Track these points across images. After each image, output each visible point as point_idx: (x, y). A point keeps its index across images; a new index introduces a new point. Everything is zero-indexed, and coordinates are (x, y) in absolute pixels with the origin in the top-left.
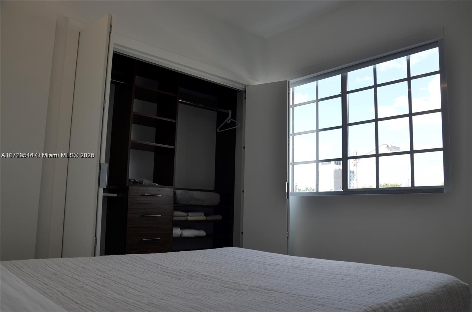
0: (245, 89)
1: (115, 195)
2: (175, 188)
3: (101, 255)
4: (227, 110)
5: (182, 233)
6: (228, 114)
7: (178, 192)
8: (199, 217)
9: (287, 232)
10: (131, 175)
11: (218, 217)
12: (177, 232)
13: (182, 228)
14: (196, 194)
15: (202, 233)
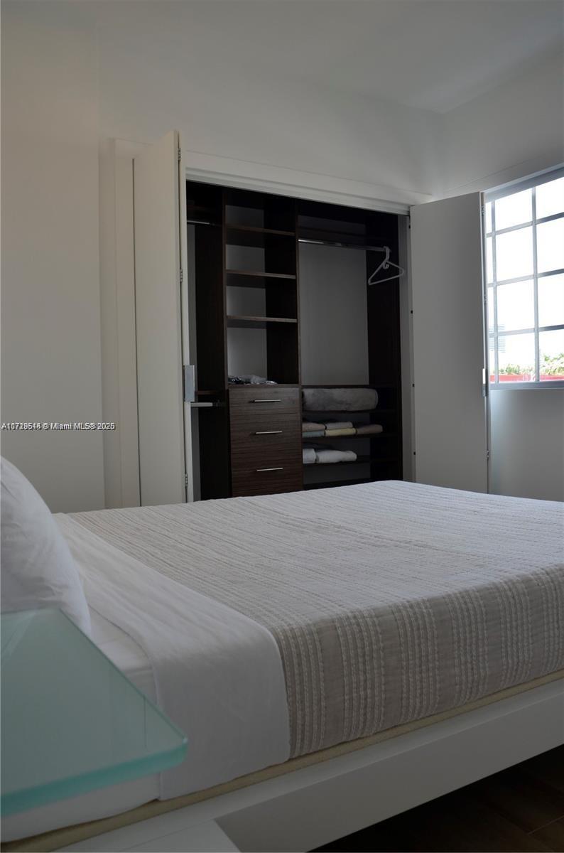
0: (409, 212)
1: (210, 404)
2: (303, 386)
3: (195, 500)
4: (382, 247)
5: (317, 457)
6: (384, 254)
7: (308, 392)
8: (345, 429)
9: (488, 450)
10: (232, 371)
11: (377, 428)
12: (309, 456)
13: (316, 450)
14: (337, 393)
15: (350, 456)
